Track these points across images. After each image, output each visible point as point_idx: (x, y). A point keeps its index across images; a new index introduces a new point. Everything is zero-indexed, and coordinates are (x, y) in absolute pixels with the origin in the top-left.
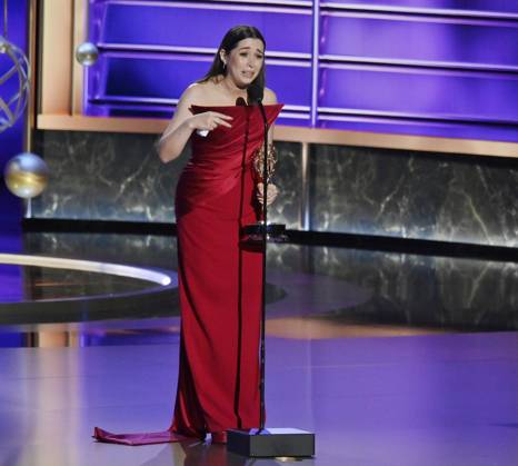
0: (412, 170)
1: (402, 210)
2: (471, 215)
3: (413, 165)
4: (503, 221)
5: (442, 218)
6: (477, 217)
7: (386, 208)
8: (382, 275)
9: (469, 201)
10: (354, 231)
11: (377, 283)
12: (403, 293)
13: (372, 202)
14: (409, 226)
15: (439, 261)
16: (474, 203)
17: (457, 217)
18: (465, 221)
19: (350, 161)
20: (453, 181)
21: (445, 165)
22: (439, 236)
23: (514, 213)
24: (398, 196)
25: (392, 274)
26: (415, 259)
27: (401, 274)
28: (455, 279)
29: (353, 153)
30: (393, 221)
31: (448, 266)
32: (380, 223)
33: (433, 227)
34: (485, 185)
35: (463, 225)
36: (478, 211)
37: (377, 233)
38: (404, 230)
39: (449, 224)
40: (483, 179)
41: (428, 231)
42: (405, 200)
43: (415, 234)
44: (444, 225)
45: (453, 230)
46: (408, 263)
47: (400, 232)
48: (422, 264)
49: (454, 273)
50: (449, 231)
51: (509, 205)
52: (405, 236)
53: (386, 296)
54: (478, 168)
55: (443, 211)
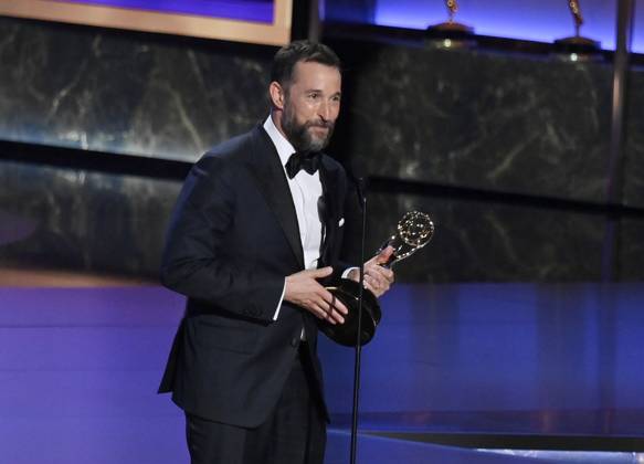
0: (98, 53)
1: (83, 110)
2: (179, 120)
3: (100, 46)
4: (223, 129)
5: (138, 122)
6: (187, 123)
7: (60, 108)
8: (51, 200)
9: (177, 100)
10: (14, 136)
11: (44, 210)
12: (81, 227)
13: (41, 97)
14: (91, 132)
15: (132, 183)
16: (184, 104)
17: (160, 122)
18: (170, 128)
19: (11, 38)
20: (155, 71)
21: (145, 48)
22: (133, 148)
23: (239, 119)
24: (78, 90)
25: (66, 199)
26: (100, 180)
27: (78, 200)
28: (154, 208)
29: (16, 27)
30: (69, 125)
31: (144, 190)
32: (51, 127)
33: (125, 136)
34: (201, 80)
35: (168, 134)
36: (189, 115)
37: (47, 140)
38: (84, 138)
39: (149, 132)
40: (197, 70)
41: (118, 141)
42: (88, 95)
43: (100, 144)
44: (140, 132)
45: (153, 141)
46: (89, 184)
47: (79, 141)
48: (109, 186)
49: (153, 201)
50: (146, 142)
51: (232, 107)
52: (85, 146)
53: (57, 230)
54: (191, 54)
55: (139, 113)
